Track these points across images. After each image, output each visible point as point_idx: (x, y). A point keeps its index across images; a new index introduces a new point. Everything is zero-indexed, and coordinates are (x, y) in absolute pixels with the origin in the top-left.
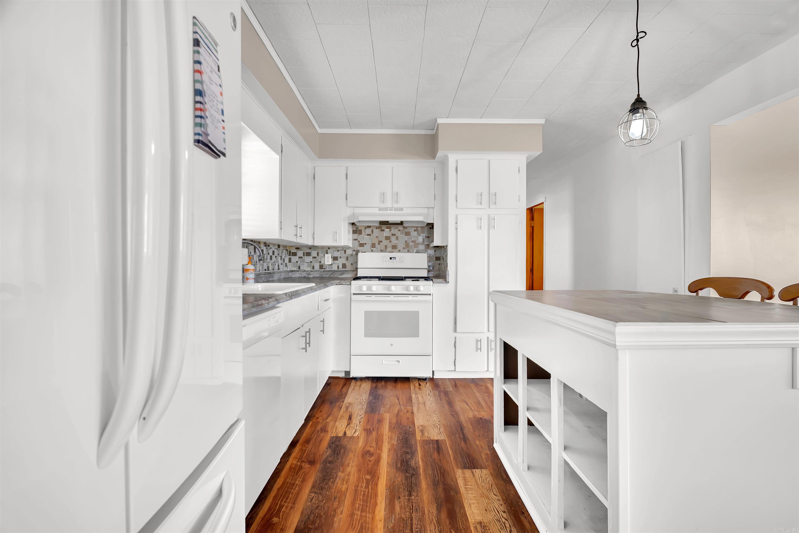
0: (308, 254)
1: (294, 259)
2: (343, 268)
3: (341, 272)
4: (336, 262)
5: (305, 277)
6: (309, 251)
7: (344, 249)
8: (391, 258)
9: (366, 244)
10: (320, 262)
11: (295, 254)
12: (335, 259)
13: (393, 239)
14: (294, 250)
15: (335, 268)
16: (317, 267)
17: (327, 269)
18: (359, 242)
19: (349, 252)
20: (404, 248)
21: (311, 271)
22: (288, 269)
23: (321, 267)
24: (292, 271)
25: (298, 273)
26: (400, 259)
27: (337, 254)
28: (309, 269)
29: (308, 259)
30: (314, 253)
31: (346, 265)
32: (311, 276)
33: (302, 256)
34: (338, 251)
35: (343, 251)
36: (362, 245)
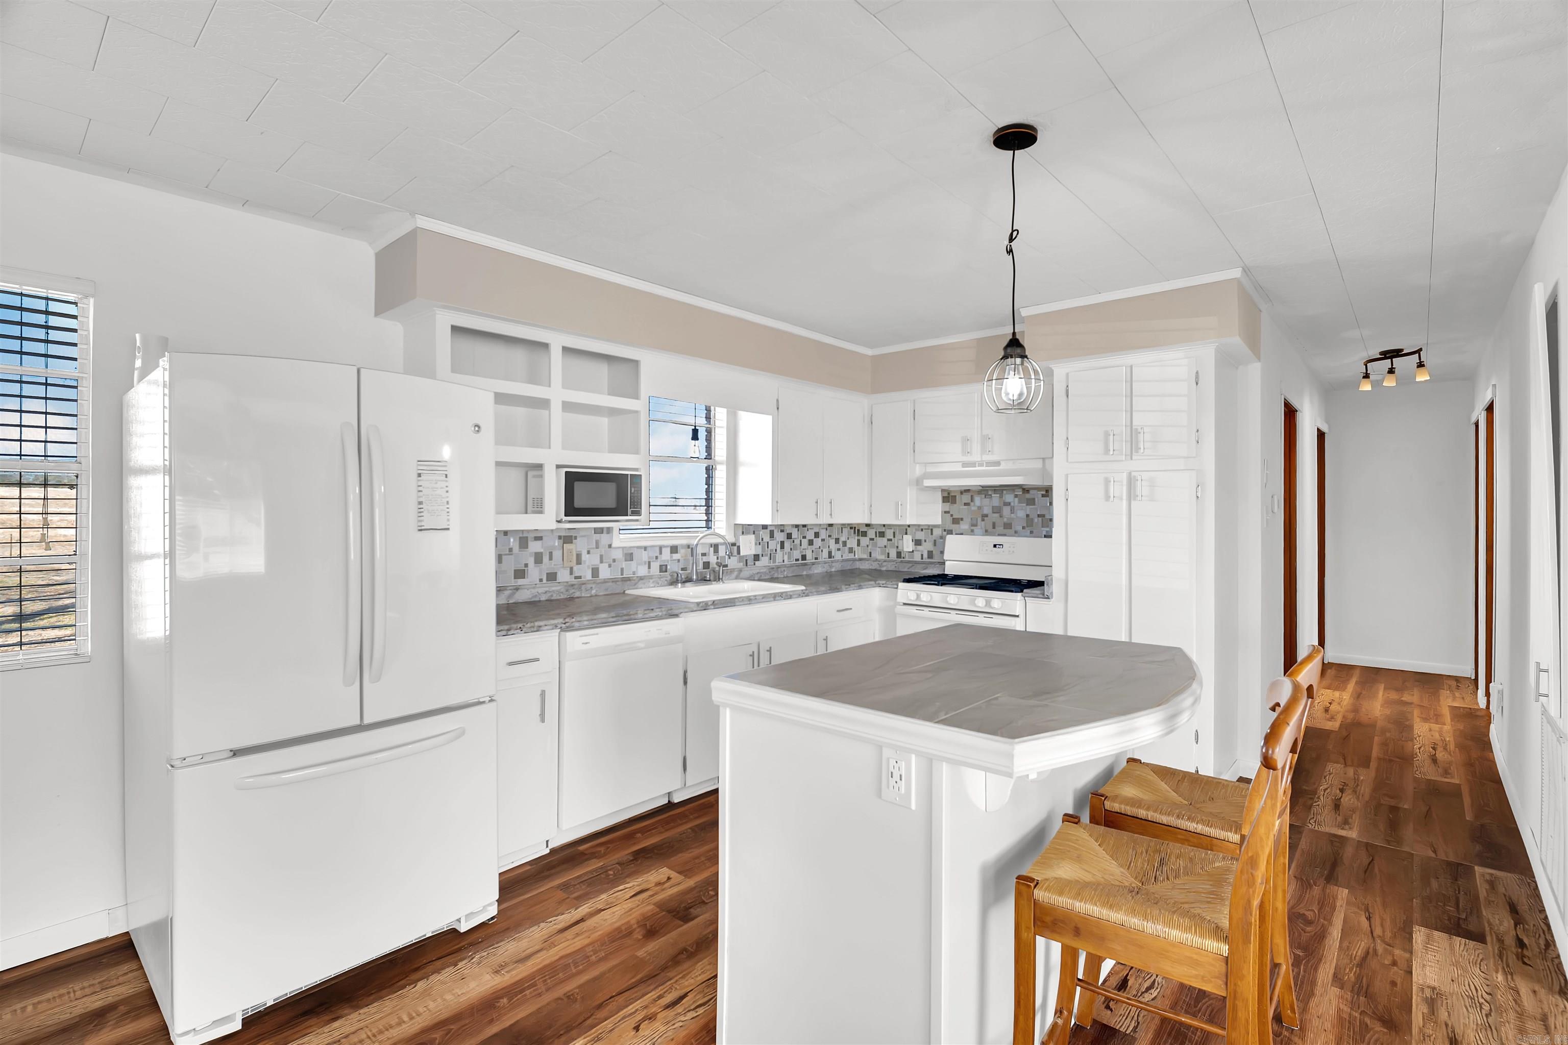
0: (882, 534)
1: (865, 541)
2: (929, 557)
3: (924, 565)
4: (919, 547)
5: (875, 570)
6: (883, 529)
7: (931, 529)
8: (995, 546)
9: (962, 519)
10: (897, 547)
11: (864, 534)
12: (918, 543)
13: (1006, 511)
14: (864, 529)
15: (917, 557)
16: (893, 555)
17: (907, 559)
18: (952, 515)
19: (937, 532)
20: (1023, 528)
21: (885, 561)
22: (856, 556)
23: (899, 555)
24: (861, 560)
25: (867, 562)
26: (1010, 547)
27: (920, 536)
28: (883, 557)
29: (882, 542)
30: (889, 534)
31: (934, 552)
32: (884, 569)
33: (874, 536)
34: (922, 530)
35: (930, 531)
36: (956, 521)
